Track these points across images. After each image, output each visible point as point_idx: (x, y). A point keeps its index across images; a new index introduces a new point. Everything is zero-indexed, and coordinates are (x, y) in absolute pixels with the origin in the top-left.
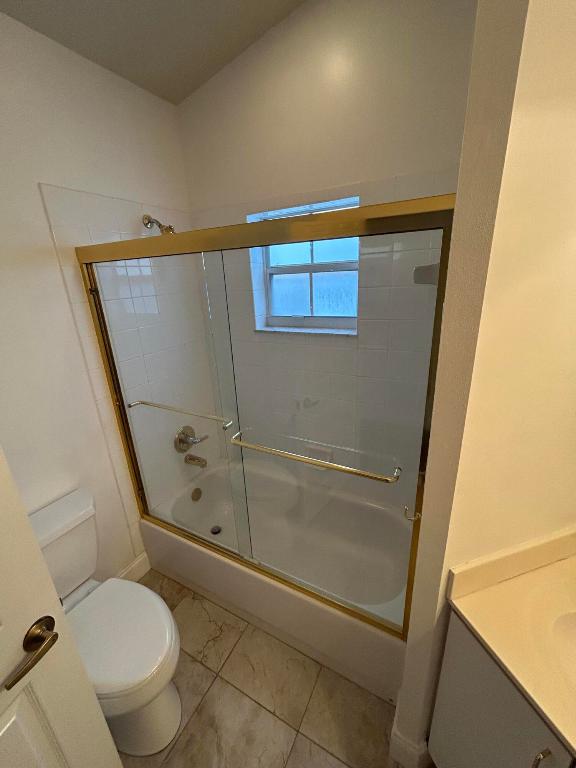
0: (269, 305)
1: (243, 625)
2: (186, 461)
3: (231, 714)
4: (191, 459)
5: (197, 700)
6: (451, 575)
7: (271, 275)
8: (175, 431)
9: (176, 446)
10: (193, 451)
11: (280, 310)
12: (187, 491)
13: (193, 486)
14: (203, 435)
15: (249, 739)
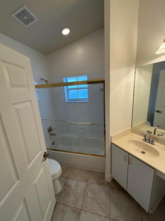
0: (68, 97)
1: (71, 168)
2: (50, 135)
3: (73, 183)
4: (51, 134)
5: (64, 183)
6: (111, 137)
7: (68, 90)
8: (48, 128)
9: (48, 131)
10: (52, 132)
11: (70, 98)
12: (51, 143)
13: (52, 141)
14: (54, 128)
15: (78, 186)
